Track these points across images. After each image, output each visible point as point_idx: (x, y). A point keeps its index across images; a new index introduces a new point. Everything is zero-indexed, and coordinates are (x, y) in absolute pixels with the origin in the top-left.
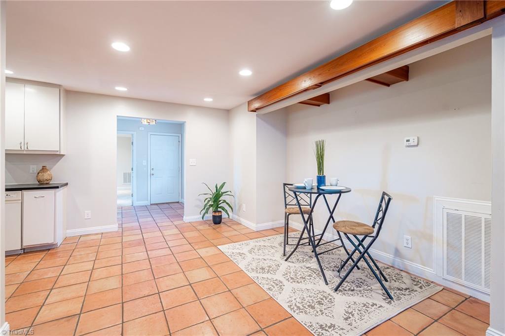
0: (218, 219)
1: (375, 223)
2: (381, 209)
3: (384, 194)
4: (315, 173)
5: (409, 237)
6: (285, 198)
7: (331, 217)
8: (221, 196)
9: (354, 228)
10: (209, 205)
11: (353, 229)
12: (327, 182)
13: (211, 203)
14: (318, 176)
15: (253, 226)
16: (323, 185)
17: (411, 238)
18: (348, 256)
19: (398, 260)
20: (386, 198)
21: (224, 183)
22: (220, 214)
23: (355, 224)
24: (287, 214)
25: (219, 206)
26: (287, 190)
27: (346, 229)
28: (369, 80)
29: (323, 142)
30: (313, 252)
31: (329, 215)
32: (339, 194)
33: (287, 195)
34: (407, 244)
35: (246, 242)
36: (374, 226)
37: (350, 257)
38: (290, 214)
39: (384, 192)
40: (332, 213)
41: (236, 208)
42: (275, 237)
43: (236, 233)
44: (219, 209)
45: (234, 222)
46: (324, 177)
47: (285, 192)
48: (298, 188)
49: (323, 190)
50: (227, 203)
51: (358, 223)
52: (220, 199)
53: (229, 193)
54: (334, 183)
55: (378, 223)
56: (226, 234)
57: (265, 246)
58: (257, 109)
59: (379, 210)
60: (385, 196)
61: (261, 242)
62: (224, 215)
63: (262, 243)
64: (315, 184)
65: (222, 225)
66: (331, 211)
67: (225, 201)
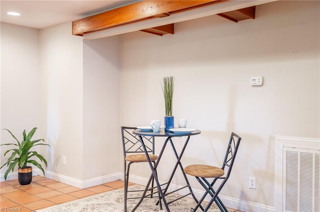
0: (26, 178)
1: (224, 165)
2: (230, 150)
3: (233, 134)
4: (163, 114)
5: (254, 178)
6: (124, 144)
7: (179, 163)
8: (31, 146)
9: (206, 170)
10: (14, 159)
11: (205, 172)
12: (176, 124)
13: (17, 156)
14: (165, 117)
15: (78, 183)
16: (171, 127)
17: (256, 178)
18: (196, 204)
19: (243, 203)
20: (236, 139)
21: (35, 129)
22: (30, 171)
23: (207, 167)
24: (128, 163)
25: (29, 160)
26: (126, 134)
27: (198, 172)
28: (221, 15)
29: (172, 78)
30: (157, 204)
31: (177, 161)
32: (188, 136)
33: (126, 141)
34: (252, 185)
35: (73, 202)
36: (223, 168)
37: (199, 205)
38: (132, 162)
39: (232, 133)
40: (179, 159)
41: (51, 162)
42: (109, 193)
43: (54, 193)
44: (28, 164)
45: (50, 181)
46: (173, 118)
47: (123, 137)
48: (142, 131)
49: (172, 132)
50: (40, 156)
51: (208, 166)
52: (29, 151)
53: (41, 142)
54: (182, 125)
55: (227, 165)
56: (42, 196)
57: (99, 204)
58: (85, 33)
59: (228, 152)
60: (234, 136)
61: (93, 200)
62: (36, 171)
63: (95, 202)
64: (163, 126)
65: (32, 185)
66: (179, 156)
67: (35, 153)
